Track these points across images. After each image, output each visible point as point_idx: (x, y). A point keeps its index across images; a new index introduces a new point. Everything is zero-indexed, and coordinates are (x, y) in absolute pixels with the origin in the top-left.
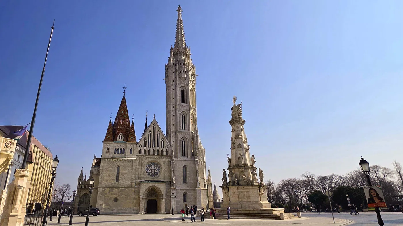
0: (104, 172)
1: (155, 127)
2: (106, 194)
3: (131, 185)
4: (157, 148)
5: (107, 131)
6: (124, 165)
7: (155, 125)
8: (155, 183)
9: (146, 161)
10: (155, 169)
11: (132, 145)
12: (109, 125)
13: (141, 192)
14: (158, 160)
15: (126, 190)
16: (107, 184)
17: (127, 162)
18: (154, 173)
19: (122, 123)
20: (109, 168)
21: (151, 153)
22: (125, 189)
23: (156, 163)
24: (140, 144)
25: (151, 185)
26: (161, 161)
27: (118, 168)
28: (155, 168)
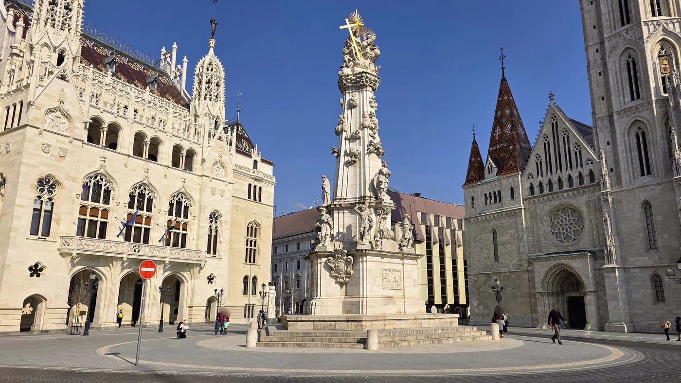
0: (473, 244)
1: (556, 122)
2: (480, 286)
3: (521, 265)
4: (567, 173)
5: (469, 164)
6: (502, 224)
7: (554, 117)
8: (563, 257)
9: (547, 207)
10: (571, 224)
11: (510, 180)
12: (471, 151)
13: (537, 280)
14: (573, 202)
15: (512, 276)
16: (480, 266)
17: (506, 218)
18: (570, 232)
19: (497, 138)
20: (479, 236)
21: (556, 187)
22: (510, 276)
23: (570, 209)
24: (528, 173)
25: (554, 263)
26: (581, 202)
27: (494, 232)
28: (569, 220)
